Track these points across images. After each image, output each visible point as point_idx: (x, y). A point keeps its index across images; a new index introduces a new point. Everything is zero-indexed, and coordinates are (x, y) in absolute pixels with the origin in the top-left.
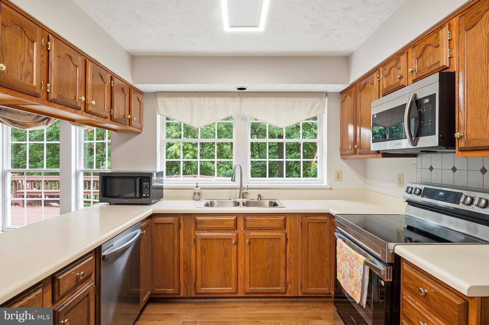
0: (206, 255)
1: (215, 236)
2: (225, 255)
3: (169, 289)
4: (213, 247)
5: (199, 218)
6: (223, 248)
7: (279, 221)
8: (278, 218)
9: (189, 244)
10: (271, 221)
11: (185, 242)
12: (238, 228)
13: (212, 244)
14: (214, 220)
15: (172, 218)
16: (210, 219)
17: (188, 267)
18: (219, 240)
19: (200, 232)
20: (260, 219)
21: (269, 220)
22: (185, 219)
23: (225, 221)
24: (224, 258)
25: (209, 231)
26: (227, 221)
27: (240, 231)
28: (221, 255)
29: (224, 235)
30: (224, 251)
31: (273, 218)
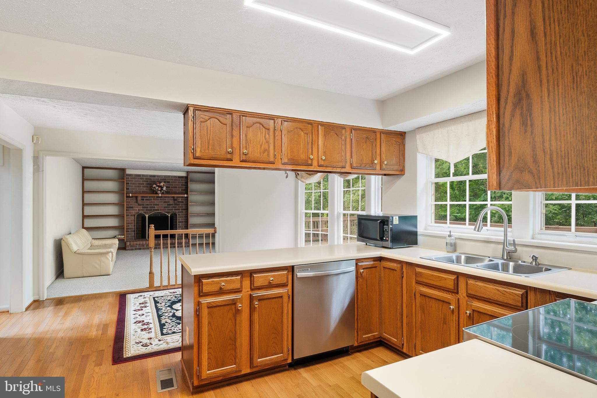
0: (424, 314)
1: (433, 294)
2: (444, 322)
3: (394, 338)
4: (431, 307)
5: (419, 270)
6: (442, 312)
7: (515, 295)
8: (512, 291)
9: (411, 297)
10: (501, 292)
11: (407, 293)
12: (459, 292)
13: (431, 304)
14: (432, 275)
15: (395, 265)
16: (428, 273)
17: (410, 322)
18: (438, 301)
19: (420, 285)
20: (486, 287)
21: (498, 290)
22: (407, 268)
23: (443, 279)
24: (443, 325)
25: (429, 288)
26: (445, 279)
27: (462, 297)
28: (440, 320)
29: (442, 296)
30: (443, 316)
31: (504, 289)
